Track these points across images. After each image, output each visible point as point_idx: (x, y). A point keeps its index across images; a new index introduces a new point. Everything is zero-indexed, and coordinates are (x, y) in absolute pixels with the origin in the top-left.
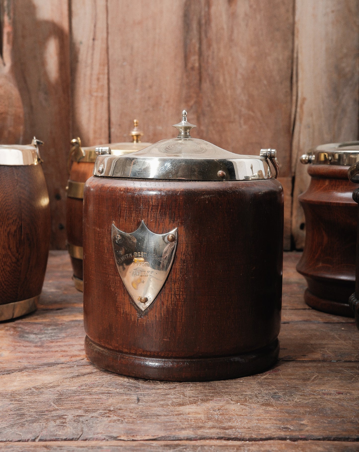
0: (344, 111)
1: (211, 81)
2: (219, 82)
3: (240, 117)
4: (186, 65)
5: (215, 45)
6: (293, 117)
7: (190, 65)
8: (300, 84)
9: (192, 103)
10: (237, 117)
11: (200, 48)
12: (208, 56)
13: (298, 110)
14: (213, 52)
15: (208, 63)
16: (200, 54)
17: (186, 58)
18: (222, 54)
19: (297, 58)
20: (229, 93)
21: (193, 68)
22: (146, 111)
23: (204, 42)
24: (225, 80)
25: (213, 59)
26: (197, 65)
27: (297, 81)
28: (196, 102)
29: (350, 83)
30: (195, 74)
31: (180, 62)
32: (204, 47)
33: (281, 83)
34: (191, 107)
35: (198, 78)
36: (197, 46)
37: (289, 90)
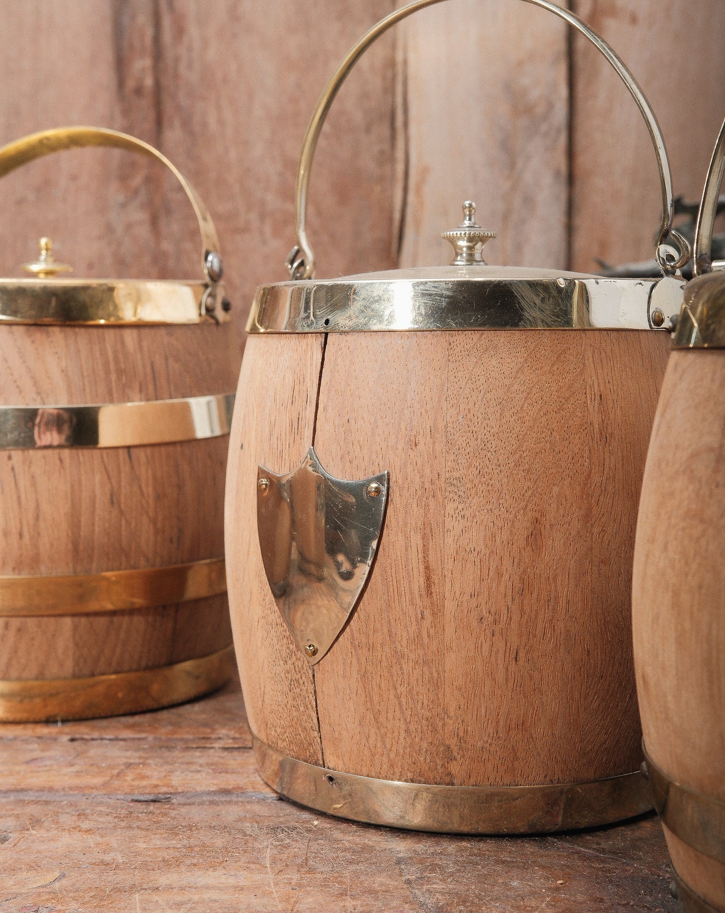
0: (529, 201)
1: (186, 124)
2: (205, 125)
3: (262, 217)
4: (121, 83)
5: (193, 31)
6: (397, 216)
7: (131, 84)
8: (413, 129)
9: (137, 180)
10: (254, 217)
11: (157, 39)
12: (177, 60)
13: (411, 198)
14: (190, 49)
15: (176, 76)
16: (158, 54)
17: (121, 64)
18: (212, 54)
19: (405, 62)
20: (233, 155)
21: (139, 91)
22: (20, 202)
23: (167, 22)
24: (221, 122)
25: (190, 66)
26: (149, 82)
27: (406, 124)
28: (148, 180)
29: (544, 127)
30: (145, 104)
31: (104, 74)
32: (167, 36)
33: (368, 129)
34: (136, 192)
35: (152, 115)
36: (149, 32)
37: (386, 147)
